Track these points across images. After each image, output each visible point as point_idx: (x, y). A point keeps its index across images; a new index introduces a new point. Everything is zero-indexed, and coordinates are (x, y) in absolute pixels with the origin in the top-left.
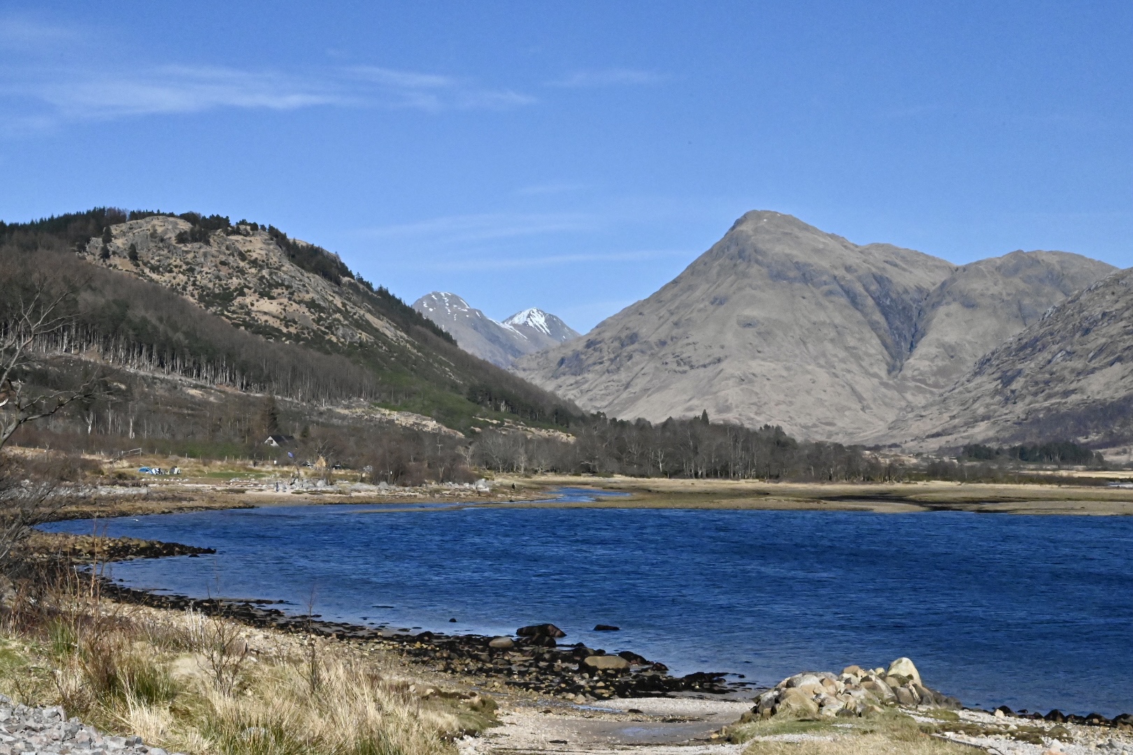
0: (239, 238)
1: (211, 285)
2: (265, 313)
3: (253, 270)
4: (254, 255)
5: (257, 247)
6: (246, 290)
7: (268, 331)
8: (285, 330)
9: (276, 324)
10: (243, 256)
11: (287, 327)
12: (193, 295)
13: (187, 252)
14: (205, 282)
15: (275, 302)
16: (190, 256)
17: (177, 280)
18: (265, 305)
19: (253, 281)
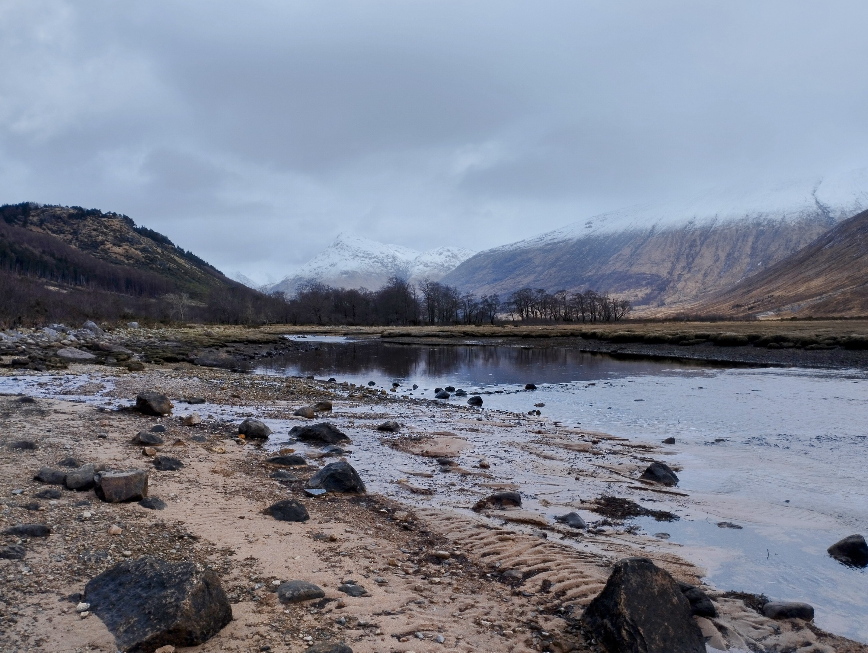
0: (106, 219)
1: (86, 240)
2: (116, 253)
3: (112, 233)
4: (114, 227)
5: (116, 224)
6: (106, 242)
7: (116, 262)
8: (126, 262)
9: (122, 258)
10: (106, 227)
11: (128, 260)
12: (75, 245)
13: (74, 224)
14: (83, 238)
15: (121, 248)
16: (75, 226)
17: (67, 237)
18: (116, 249)
19: (110, 238)
